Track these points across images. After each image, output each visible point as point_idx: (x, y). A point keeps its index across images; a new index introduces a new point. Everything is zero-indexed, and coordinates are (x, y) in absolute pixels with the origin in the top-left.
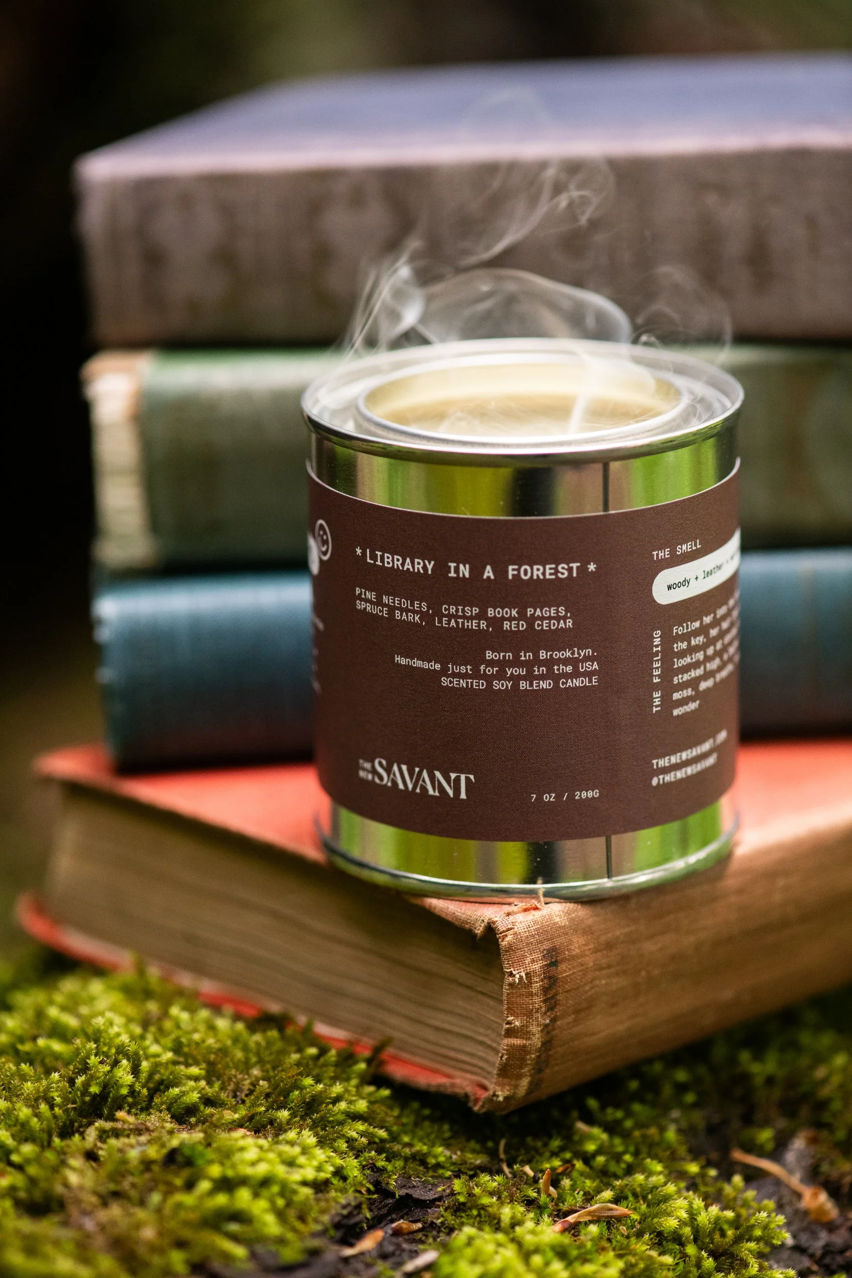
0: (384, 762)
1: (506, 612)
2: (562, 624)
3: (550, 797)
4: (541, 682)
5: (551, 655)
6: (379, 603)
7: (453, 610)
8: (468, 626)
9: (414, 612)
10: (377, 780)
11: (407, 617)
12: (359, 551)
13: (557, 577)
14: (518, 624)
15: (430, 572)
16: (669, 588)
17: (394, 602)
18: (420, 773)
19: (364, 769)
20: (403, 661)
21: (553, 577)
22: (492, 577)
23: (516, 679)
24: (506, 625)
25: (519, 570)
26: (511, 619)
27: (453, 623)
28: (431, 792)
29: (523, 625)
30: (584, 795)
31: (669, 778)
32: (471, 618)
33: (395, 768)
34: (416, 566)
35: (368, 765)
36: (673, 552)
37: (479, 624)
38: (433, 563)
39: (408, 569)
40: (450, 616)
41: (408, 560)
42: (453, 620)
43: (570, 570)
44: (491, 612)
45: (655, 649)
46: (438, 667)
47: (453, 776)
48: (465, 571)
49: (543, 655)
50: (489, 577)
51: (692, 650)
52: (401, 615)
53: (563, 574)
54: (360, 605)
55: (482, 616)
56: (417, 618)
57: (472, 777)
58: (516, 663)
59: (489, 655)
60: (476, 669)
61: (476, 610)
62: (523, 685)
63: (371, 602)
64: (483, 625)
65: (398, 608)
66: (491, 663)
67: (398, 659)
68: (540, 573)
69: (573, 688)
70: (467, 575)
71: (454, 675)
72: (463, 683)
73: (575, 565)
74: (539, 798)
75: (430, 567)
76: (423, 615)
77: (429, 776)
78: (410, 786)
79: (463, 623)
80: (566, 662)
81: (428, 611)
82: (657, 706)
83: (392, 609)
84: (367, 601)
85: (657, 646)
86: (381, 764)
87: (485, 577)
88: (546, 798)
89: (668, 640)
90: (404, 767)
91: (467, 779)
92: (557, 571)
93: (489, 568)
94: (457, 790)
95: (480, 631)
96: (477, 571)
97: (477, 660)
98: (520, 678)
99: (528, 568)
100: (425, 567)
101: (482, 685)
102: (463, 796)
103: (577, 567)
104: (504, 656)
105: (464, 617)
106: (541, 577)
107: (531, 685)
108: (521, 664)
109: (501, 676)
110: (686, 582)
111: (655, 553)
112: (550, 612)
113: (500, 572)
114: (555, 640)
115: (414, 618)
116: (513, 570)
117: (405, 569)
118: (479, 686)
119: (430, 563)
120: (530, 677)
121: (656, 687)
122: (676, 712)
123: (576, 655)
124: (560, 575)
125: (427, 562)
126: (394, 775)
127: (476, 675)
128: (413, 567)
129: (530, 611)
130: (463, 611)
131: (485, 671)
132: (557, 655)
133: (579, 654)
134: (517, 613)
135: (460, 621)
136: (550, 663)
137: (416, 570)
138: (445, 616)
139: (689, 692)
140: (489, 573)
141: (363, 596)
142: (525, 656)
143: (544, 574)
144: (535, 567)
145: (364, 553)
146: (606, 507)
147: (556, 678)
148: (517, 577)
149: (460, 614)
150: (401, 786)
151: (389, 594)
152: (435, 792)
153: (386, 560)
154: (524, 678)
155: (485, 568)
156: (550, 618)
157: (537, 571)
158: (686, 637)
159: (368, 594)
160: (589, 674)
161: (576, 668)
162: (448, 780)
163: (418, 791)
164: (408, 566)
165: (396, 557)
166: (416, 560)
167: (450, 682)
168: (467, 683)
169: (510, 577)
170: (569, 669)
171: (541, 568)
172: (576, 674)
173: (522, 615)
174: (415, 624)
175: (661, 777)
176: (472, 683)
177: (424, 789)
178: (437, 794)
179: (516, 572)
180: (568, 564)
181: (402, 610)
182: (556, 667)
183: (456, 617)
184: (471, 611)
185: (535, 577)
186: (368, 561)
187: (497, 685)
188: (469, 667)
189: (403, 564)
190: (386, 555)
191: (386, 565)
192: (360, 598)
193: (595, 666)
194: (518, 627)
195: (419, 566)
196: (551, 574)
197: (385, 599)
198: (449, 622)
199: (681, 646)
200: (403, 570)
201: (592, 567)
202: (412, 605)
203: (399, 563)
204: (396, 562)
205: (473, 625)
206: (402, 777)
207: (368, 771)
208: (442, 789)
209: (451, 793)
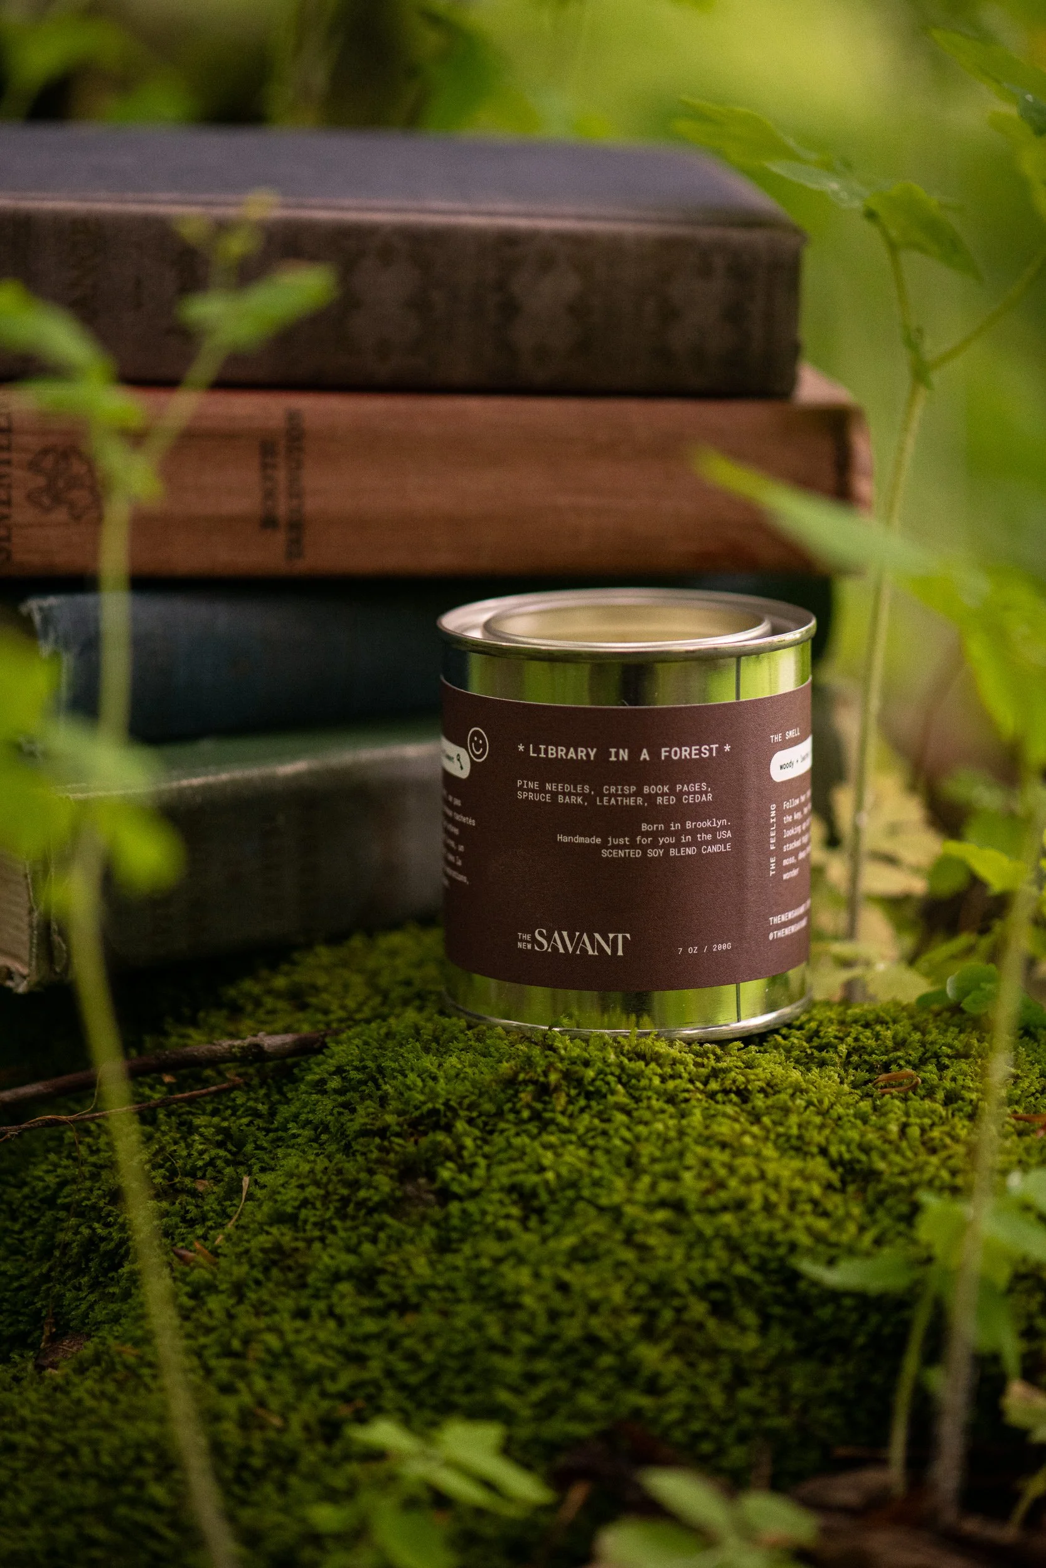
0: (544, 931)
1: (658, 789)
2: (704, 798)
3: (694, 949)
4: (687, 849)
5: (695, 825)
6: (542, 790)
7: (613, 790)
8: (626, 803)
9: (576, 795)
10: (536, 948)
11: (570, 799)
12: (521, 748)
13: (701, 756)
14: (669, 799)
15: (592, 758)
16: (781, 767)
17: (557, 788)
18: (581, 936)
19: (522, 941)
20: (566, 839)
21: (698, 757)
22: (648, 759)
23: (666, 847)
24: (659, 800)
25: (670, 752)
26: (663, 795)
27: (613, 801)
28: (590, 952)
29: (673, 799)
30: (720, 947)
31: (781, 934)
32: (630, 795)
33: (556, 935)
34: (580, 754)
35: (528, 937)
36: (784, 736)
37: (636, 800)
38: (595, 750)
39: (572, 757)
40: (610, 796)
41: (572, 750)
42: (613, 799)
43: (711, 750)
44: (646, 790)
45: (772, 821)
46: (598, 841)
47: (611, 936)
48: (624, 755)
49: (689, 825)
50: (645, 759)
51: (795, 823)
52: (564, 799)
53: (705, 754)
54: (521, 795)
55: (638, 793)
56: (579, 800)
57: (628, 936)
58: (667, 833)
59: (645, 827)
60: (633, 840)
61: (633, 789)
62: (673, 852)
63: (533, 791)
64: (640, 801)
65: (561, 793)
66: (646, 834)
67: (560, 838)
68: (687, 754)
69: (712, 854)
70: (626, 758)
71: (614, 847)
72: (621, 853)
73: (714, 746)
74: (685, 951)
75: (592, 754)
76: (585, 797)
77: (589, 938)
78: (570, 950)
79: (622, 801)
80: (706, 831)
81: (590, 792)
82: (773, 870)
83: (555, 795)
84: (528, 790)
85: (773, 818)
86: (541, 934)
87: (642, 759)
88: (690, 950)
89: (781, 813)
90: (565, 934)
91: (624, 938)
92: (700, 752)
93: (645, 751)
94: (615, 949)
95: (637, 807)
96: (634, 754)
97: (636, 831)
98: (670, 845)
99: (678, 749)
100: (588, 755)
101: (638, 853)
102: (620, 953)
103: (716, 748)
104: (657, 828)
105: (623, 795)
106: (688, 757)
108: (671, 834)
109: (654, 845)
110: (790, 765)
111: (772, 737)
112: (695, 787)
113: (654, 754)
114: (698, 812)
115: (576, 801)
116: (665, 752)
117: (569, 757)
118: (635, 855)
119: (592, 750)
120: (678, 845)
121: (772, 854)
122: (786, 876)
123: (715, 825)
124: (703, 755)
125: (589, 750)
126: (555, 941)
127: (633, 845)
128: (577, 755)
129: (679, 787)
130: (622, 790)
131: (640, 841)
132: (701, 825)
133: (717, 824)
134: (668, 789)
135: (619, 799)
136: (694, 832)
137: (579, 758)
138: (606, 795)
139: (792, 860)
140: (645, 755)
141: (525, 787)
142: (674, 827)
143: (690, 754)
144: (683, 749)
145: (527, 749)
146: (738, 697)
147: (698, 845)
148: (668, 758)
149: (620, 792)
150: (562, 950)
151: (551, 782)
152: (594, 951)
153: (550, 752)
154: (674, 846)
155: (641, 751)
156: (695, 793)
157: (685, 752)
158: (791, 812)
159: (531, 785)
160: (723, 841)
161: (714, 836)
162: (606, 940)
163: (578, 952)
164: (572, 754)
165: (560, 748)
166: (580, 749)
167: (610, 853)
168: (625, 853)
169: (663, 758)
170: (709, 837)
171: (688, 749)
172: (714, 842)
173: (672, 791)
174: (578, 805)
175: (775, 932)
176: (629, 853)
177: (584, 950)
178: (596, 953)
179: (667, 754)
180: (709, 745)
181: (564, 794)
182: (699, 836)
183: (616, 795)
184: (630, 790)
185: (683, 757)
186: (531, 754)
187: (651, 853)
188: (627, 839)
189: (567, 754)
190: (550, 747)
191: (550, 756)
192: (521, 789)
193: (729, 834)
194: (669, 802)
195: (582, 753)
196: (696, 754)
197: (548, 786)
198: (609, 800)
199: (788, 819)
200: (567, 759)
201: (727, 748)
202: (575, 788)
203: (563, 753)
204: (560, 753)
205: (631, 801)
206: (563, 942)
207: (527, 942)
208: (601, 949)
209: (609, 951)
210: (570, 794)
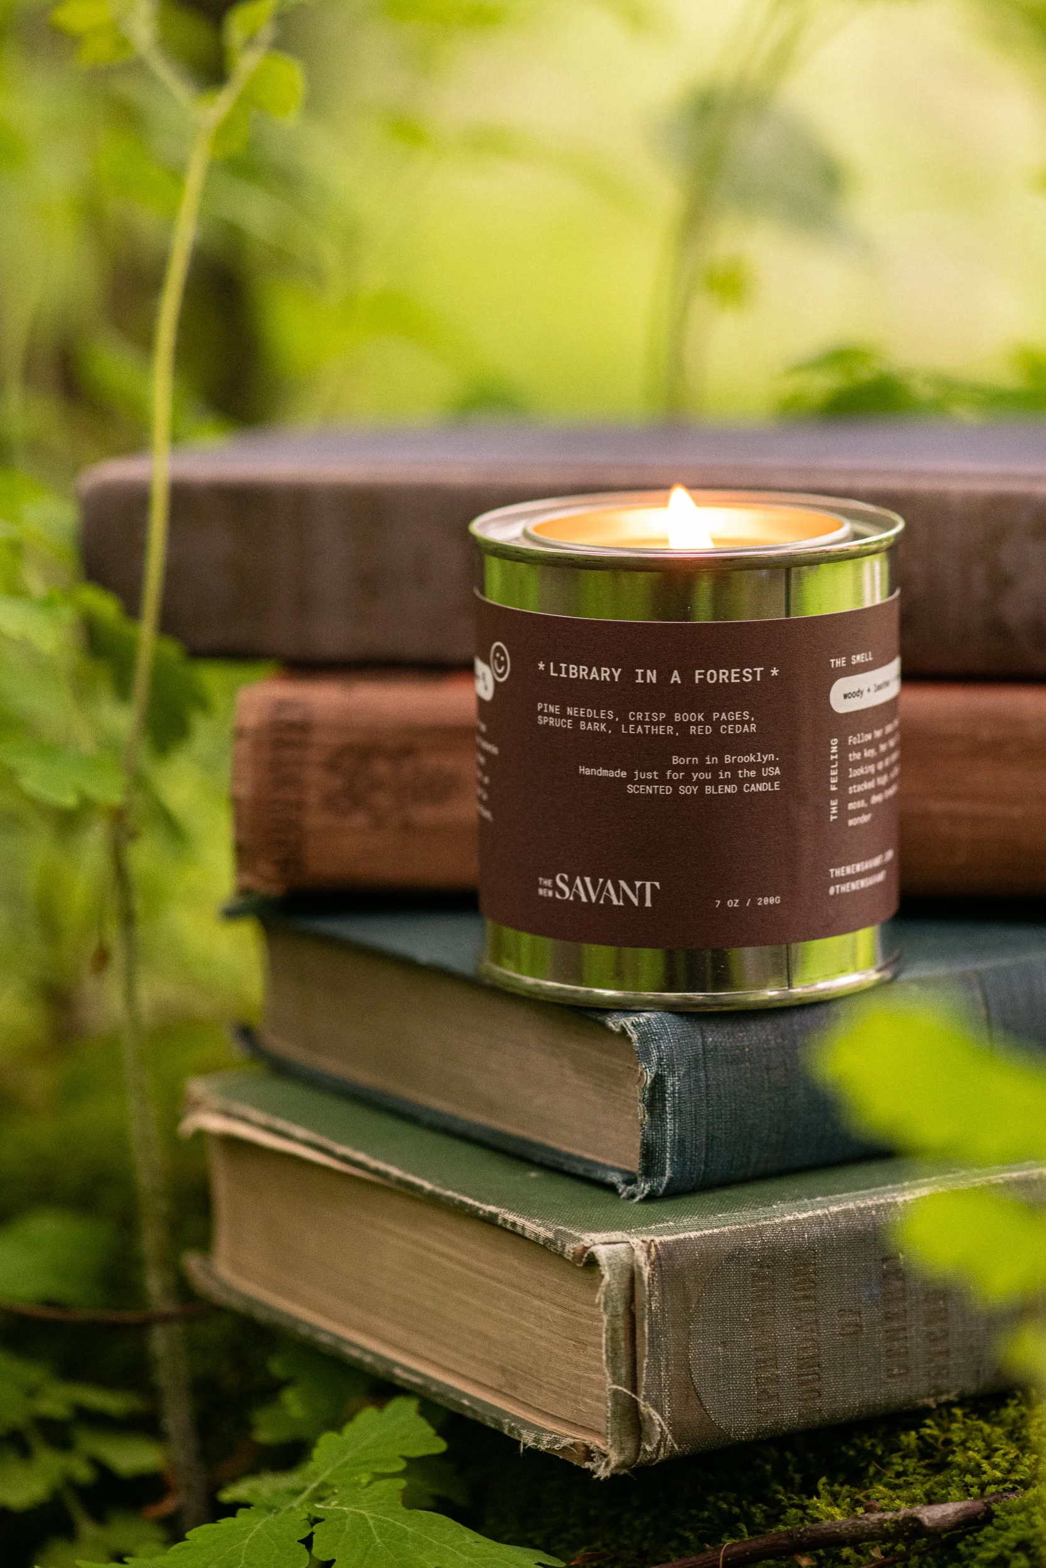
0: (566, 877)
1: (692, 717)
2: (746, 728)
3: (734, 902)
4: (726, 787)
5: (736, 760)
6: (563, 715)
7: (639, 716)
8: (655, 731)
9: (600, 721)
10: (558, 896)
11: (593, 726)
12: (541, 666)
13: (742, 680)
14: (704, 728)
15: (616, 680)
16: (845, 696)
17: (579, 713)
18: (604, 883)
19: (543, 887)
20: (588, 772)
21: (738, 681)
22: (679, 682)
23: (701, 784)
24: (692, 730)
25: (705, 674)
26: (697, 723)
27: (639, 729)
28: (615, 902)
29: (708, 729)
30: (766, 901)
31: (845, 888)
32: (658, 724)
33: (578, 881)
34: (603, 675)
35: (548, 882)
36: (848, 661)
37: (666, 729)
38: (620, 670)
39: (594, 678)
40: (637, 723)
41: (594, 669)
42: (640, 726)
43: (754, 674)
44: (677, 717)
45: (832, 757)
46: (624, 774)
47: (638, 884)
48: (652, 676)
49: (728, 759)
50: (676, 682)
51: (865, 761)
52: (586, 726)
53: (747, 678)
54: (542, 720)
55: (669, 721)
56: (602, 727)
57: (657, 884)
58: (702, 767)
59: (676, 760)
60: (662, 775)
61: (663, 716)
62: (709, 790)
63: (554, 715)
64: (670, 730)
65: (582, 719)
66: (677, 768)
67: (582, 770)
68: (725, 677)
69: (756, 793)
70: (654, 681)
71: (640, 782)
72: (649, 790)
73: (759, 670)
74: (724, 904)
75: (617, 675)
76: (609, 724)
77: (614, 886)
78: (594, 898)
79: (650, 729)
80: (749, 766)
81: (614, 718)
82: (834, 815)
83: (576, 720)
84: (549, 715)
85: (834, 754)
86: (562, 879)
87: (672, 682)
88: (730, 903)
89: (844, 749)
90: (587, 880)
91: (653, 886)
92: (742, 676)
93: (676, 673)
94: (642, 899)
95: (667, 736)
96: (664, 676)
97: (663, 765)
98: (705, 782)
99: (714, 672)
100: (612, 676)
101: (669, 790)
102: (648, 904)
103: (761, 671)
104: (690, 761)
105: (651, 723)
106: (727, 681)
107: (716, 790)
108: (707, 769)
109: (687, 781)
110: (859, 693)
111: (832, 661)
112: (735, 715)
113: (687, 676)
114: (741, 744)
115: (599, 728)
116: (700, 674)
117: (591, 678)
118: (664, 791)
119: (616, 671)
120: (715, 782)
121: (833, 795)
122: (851, 822)
123: (759, 760)
124: (744, 679)
125: (613, 670)
126: (577, 888)
127: (662, 781)
128: (600, 676)
129: (715, 716)
130: (650, 716)
131: (671, 776)
132: (742, 759)
133: (762, 758)
134: (703, 717)
135: (647, 727)
136: (734, 767)
137: (602, 679)
138: (632, 722)
139: (861, 804)
140: (676, 677)
141: (546, 711)
142: (711, 761)
143: (729, 678)
144: (721, 671)
145: (547, 668)
146: (788, 613)
147: (740, 782)
148: (703, 681)
149: (647, 720)
150: (584, 899)
151: (573, 706)
152: (619, 901)
153: (571, 671)
154: (710, 783)
155: (672, 673)
156: (735, 722)
157: (723, 676)
158: (860, 748)
159: (551, 709)
160: (771, 779)
161: (759, 773)
162: (632, 887)
163: (602, 902)
164: (594, 675)
165: (581, 667)
166: (603, 669)
167: (637, 789)
168: (653, 789)
169: (697, 681)
170: (753, 773)
171: (727, 672)
172: (759, 779)
173: (708, 720)
174: (600, 733)
175: (838, 886)
176: (658, 789)
177: (608, 900)
178: (621, 903)
179: (702, 677)
180: (752, 669)
181: (587, 720)
182: (740, 772)
183: (643, 723)
184: (658, 716)
185: (721, 681)
186: (552, 674)
187: (683, 790)
188: (655, 773)
189: (589, 674)
190: (571, 666)
191: (571, 676)
192: (542, 713)
193: (778, 771)
194: (704, 732)
195: (605, 675)
196: (736, 678)
197: (569, 711)
198: (635, 729)
199: (855, 756)
200: (589, 680)
201: (775, 672)
202: (598, 714)
203: (585, 673)
204: (581, 673)
205: (660, 730)
206: (585, 890)
207: (548, 888)
208: (626, 899)
209: (636, 901)
210: (593, 720)
